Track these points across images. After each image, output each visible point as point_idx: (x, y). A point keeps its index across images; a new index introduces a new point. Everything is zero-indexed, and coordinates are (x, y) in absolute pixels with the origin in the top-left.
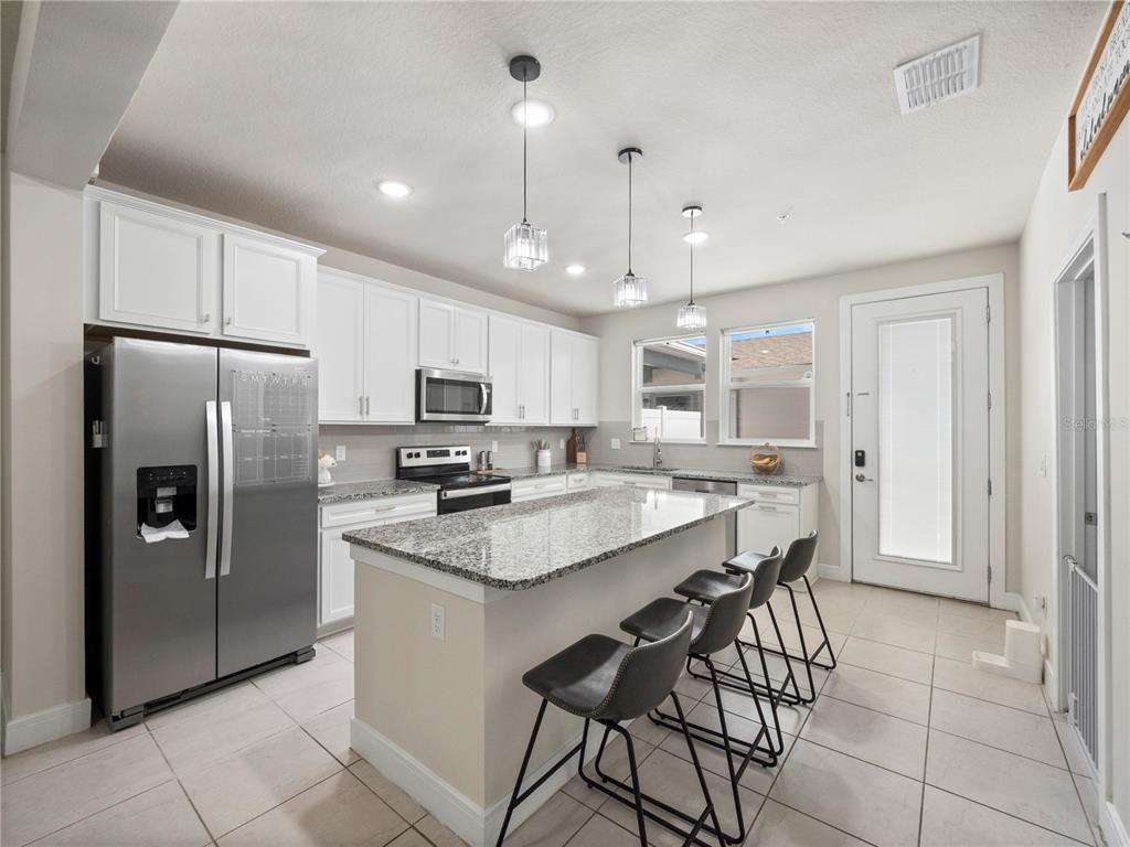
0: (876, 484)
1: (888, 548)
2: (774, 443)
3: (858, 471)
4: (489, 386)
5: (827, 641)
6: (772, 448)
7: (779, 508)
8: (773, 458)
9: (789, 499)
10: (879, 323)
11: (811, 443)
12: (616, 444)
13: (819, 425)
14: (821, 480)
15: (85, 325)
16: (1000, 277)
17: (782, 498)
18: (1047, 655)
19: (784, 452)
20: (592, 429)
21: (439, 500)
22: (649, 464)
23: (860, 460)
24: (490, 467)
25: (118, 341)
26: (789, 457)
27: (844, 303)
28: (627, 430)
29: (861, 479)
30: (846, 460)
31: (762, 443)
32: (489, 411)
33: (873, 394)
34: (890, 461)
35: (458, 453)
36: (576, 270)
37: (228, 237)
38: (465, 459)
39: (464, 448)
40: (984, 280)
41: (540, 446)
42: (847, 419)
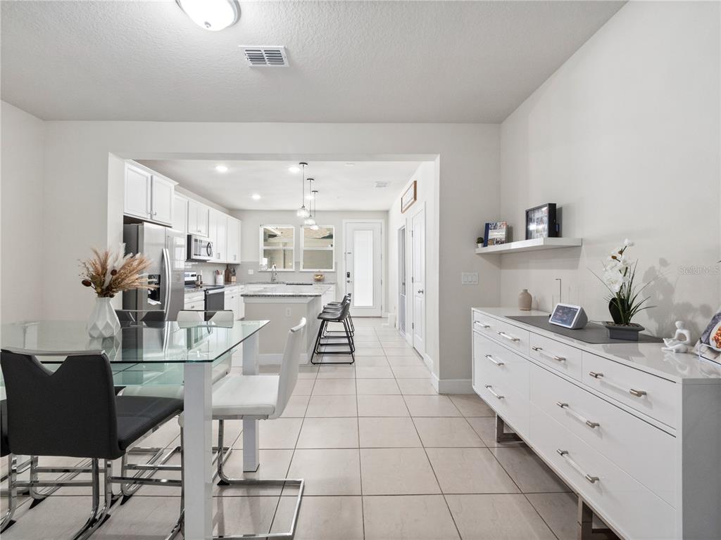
0: (353, 283)
1: (357, 304)
2: (322, 270)
3: (348, 279)
4: (212, 243)
8: (321, 275)
10: (354, 230)
11: (333, 270)
12: (251, 272)
13: (336, 264)
14: (336, 283)
15: (124, 216)
16: (384, 220)
18: (396, 320)
19: (325, 274)
20: (238, 264)
22: (270, 281)
23: (348, 276)
24: (201, 283)
25: (145, 223)
26: (326, 276)
27: (344, 221)
28: (257, 265)
29: (348, 282)
30: (345, 275)
31: (318, 270)
32: (211, 256)
33: (352, 253)
34: (356, 276)
35: (192, 276)
36: (256, 197)
37: (154, 177)
38: (195, 279)
39: (194, 273)
40: (380, 221)
41: (217, 273)
42: (344, 262)
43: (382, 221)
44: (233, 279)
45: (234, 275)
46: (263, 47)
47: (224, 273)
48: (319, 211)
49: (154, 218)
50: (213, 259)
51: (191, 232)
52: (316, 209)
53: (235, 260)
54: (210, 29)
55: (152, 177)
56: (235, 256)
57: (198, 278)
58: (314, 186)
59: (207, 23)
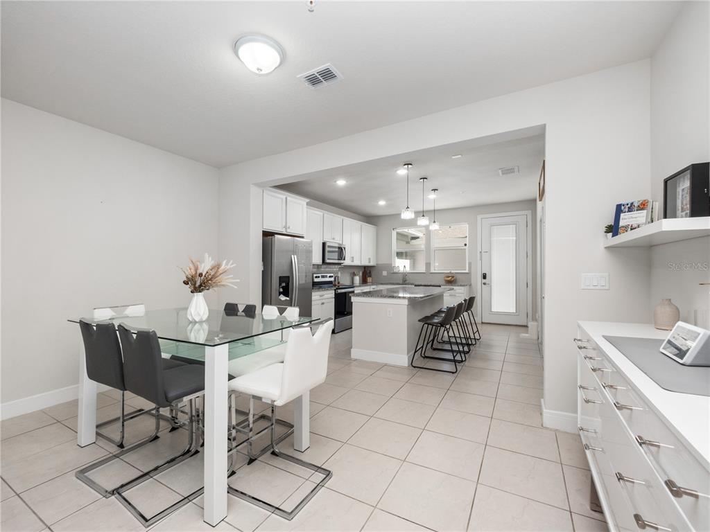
0: (490, 285)
1: (494, 309)
2: (453, 271)
3: (484, 281)
4: (345, 248)
5: (478, 331)
6: (453, 273)
7: (457, 295)
8: (453, 277)
9: (460, 291)
10: (491, 226)
11: (467, 271)
12: (385, 273)
13: (470, 264)
14: (470, 285)
15: (263, 231)
16: (530, 211)
17: (458, 291)
18: (539, 330)
19: (458, 275)
21: (335, 293)
22: (401, 282)
23: (484, 277)
24: (339, 283)
25: (276, 235)
26: (458, 277)
27: (479, 217)
28: (389, 267)
29: (484, 284)
30: (480, 277)
31: (449, 271)
32: (344, 259)
33: (489, 252)
34: (495, 277)
35: (330, 277)
36: (382, 203)
37: (288, 198)
38: (332, 279)
39: (332, 275)
40: (526, 212)
41: (354, 274)
42: (479, 262)
43: (529, 213)
44: (369, 280)
45: (370, 276)
46: (314, 71)
47: (361, 274)
48: (438, 210)
49: (288, 231)
50: (347, 262)
51: (325, 240)
52: (436, 208)
53: (370, 262)
54: (261, 73)
55: (286, 198)
56: (369, 259)
57: (335, 279)
58: (429, 184)
59: (258, 69)
